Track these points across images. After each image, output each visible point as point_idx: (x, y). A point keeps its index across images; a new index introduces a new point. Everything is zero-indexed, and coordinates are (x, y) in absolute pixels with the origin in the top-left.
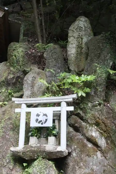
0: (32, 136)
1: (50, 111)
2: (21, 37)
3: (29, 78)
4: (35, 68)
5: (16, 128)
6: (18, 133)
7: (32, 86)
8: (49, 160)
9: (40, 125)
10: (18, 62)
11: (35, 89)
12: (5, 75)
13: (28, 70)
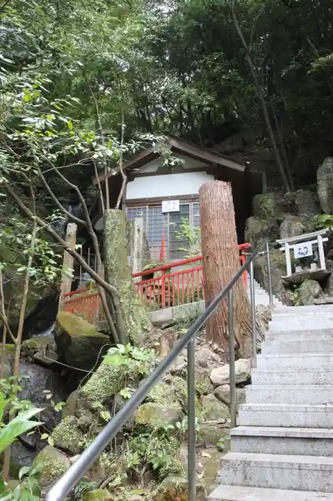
1: (309, 244)
2: (265, 187)
3: (285, 225)
8: (313, 279)
9: (303, 256)
10: (269, 213)
12: (260, 227)
13: (282, 219)
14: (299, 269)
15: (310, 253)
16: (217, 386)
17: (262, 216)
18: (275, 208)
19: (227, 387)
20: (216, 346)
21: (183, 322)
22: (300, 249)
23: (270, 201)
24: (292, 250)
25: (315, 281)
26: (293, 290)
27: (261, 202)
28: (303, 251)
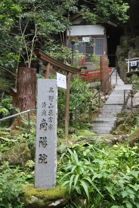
0: (131, 69)
1: (136, 62)
2: (125, 33)
3: (130, 52)
4: (132, 48)
5: (127, 68)
6: (128, 70)
7: (131, 55)
8: (136, 74)
9: (133, 66)
10: (125, 46)
11: (132, 56)
12: (121, 51)
13: (129, 49)
14: (132, 70)
15: (136, 65)
16: (102, 100)
17: (123, 47)
18: (127, 44)
19: (104, 100)
20: (102, 93)
21: (94, 87)
22: (133, 63)
23: (126, 41)
24: (130, 63)
25: (136, 75)
26: (129, 77)
27: (123, 41)
28: (134, 64)
